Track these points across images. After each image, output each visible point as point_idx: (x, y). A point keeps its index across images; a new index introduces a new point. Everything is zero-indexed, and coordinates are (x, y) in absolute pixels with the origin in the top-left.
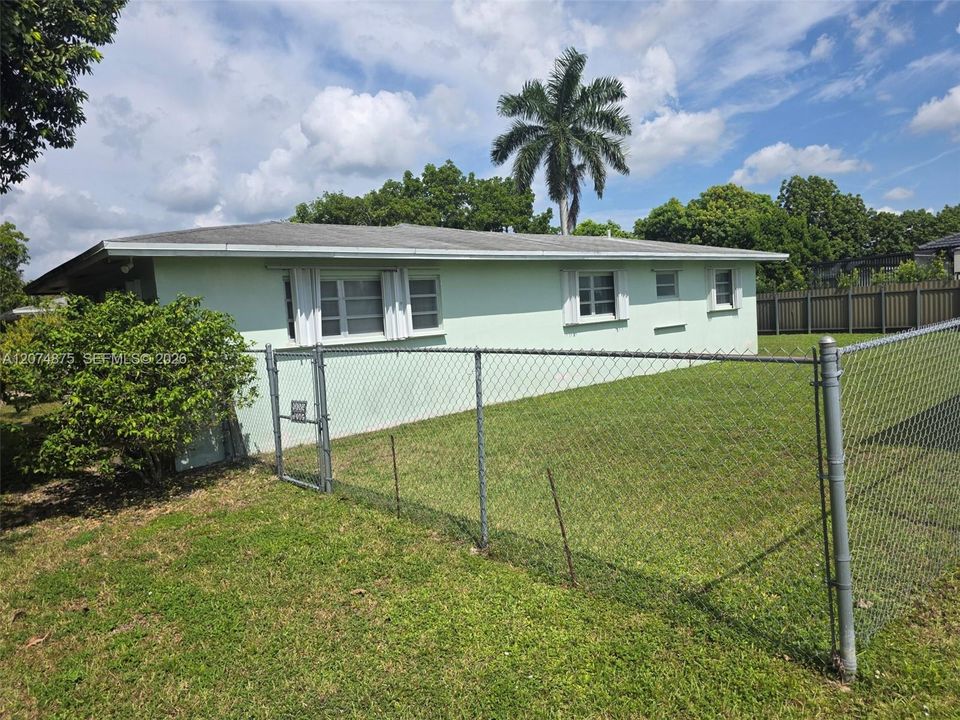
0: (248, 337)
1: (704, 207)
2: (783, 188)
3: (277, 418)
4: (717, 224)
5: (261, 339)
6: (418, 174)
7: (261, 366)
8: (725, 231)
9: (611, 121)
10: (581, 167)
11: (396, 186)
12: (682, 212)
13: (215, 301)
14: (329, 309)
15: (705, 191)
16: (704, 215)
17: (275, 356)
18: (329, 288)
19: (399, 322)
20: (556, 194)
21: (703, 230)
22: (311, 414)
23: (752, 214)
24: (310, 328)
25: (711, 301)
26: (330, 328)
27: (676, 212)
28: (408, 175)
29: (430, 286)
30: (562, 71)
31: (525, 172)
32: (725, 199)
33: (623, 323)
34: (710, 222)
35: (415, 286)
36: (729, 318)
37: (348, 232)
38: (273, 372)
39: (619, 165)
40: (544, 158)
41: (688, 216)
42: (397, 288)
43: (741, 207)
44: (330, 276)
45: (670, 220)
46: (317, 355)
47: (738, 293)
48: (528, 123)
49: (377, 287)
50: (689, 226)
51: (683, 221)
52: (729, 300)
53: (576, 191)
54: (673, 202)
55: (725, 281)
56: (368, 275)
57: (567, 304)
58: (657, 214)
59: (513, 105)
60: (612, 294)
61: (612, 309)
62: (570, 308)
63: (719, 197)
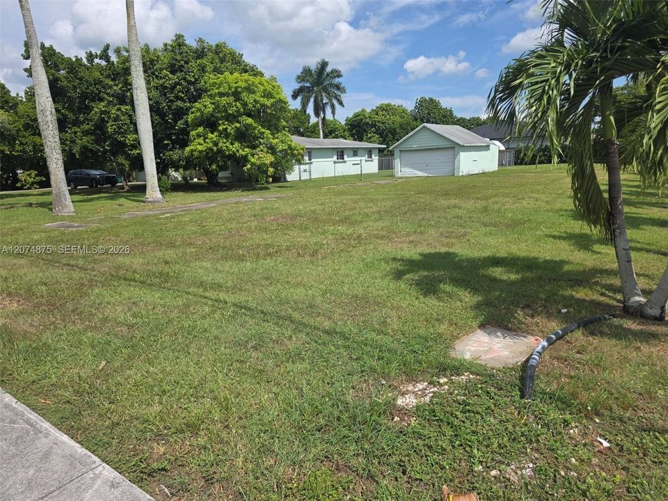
1: (377, 114)
2: (416, 103)
3: (300, 172)
4: (382, 123)
8: (385, 127)
9: (338, 87)
10: (326, 103)
12: (367, 116)
15: (378, 105)
16: (377, 118)
20: (317, 115)
21: (376, 125)
23: (398, 119)
25: (366, 158)
27: (365, 116)
29: (310, 152)
30: (319, 66)
31: (304, 105)
32: (386, 111)
33: (345, 162)
34: (379, 122)
36: (371, 162)
39: (341, 103)
40: (312, 100)
41: (370, 118)
43: (393, 115)
45: (362, 120)
47: (373, 156)
48: (306, 85)
50: (370, 123)
51: (368, 120)
52: (371, 157)
53: (324, 113)
54: (363, 110)
55: (370, 152)
58: (357, 115)
60: (343, 155)
61: (343, 159)
62: (335, 158)
63: (384, 110)
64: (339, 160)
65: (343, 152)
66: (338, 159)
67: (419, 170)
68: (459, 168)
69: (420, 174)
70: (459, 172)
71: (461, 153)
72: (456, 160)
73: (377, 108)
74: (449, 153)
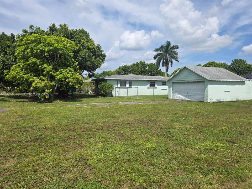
0: (114, 86)
2: (232, 62)
3: (116, 92)
5: (115, 86)
6: (139, 62)
7: (115, 88)
11: (135, 64)
13: (112, 83)
14: (121, 84)
17: (116, 88)
18: (121, 82)
19: (127, 86)
22: (118, 92)
24: (119, 86)
26: (121, 86)
28: (137, 62)
29: (131, 82)
31: (158, 63)
33: (156, 88)
35: (129, 82)
37: (123, 76)
38: (116, 89)
39: (177, 60)
42: (127, 82)
44: (121, 81)
46: (119, 88)
48: (160, 53)
49: (125, 82)
56: (125, 81)
57: (148, 85)
59: (157, 50)
60: (155, 84)
61: (155, 86)
62: (148, 86)
63: (210, 64)
64: (152, 87)
65: (155, 83)
66: (150, 86)
67: (183, 95)
68: (207, 97)
69: (184, 98)
70: (207, 100)
71: (209, 85)
72: (206, 90)
73: (207, 63)
74: (200, 85)
